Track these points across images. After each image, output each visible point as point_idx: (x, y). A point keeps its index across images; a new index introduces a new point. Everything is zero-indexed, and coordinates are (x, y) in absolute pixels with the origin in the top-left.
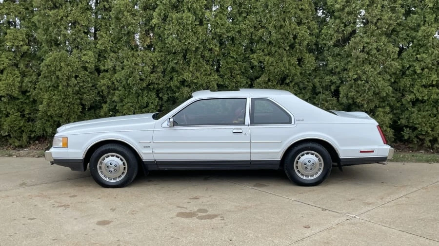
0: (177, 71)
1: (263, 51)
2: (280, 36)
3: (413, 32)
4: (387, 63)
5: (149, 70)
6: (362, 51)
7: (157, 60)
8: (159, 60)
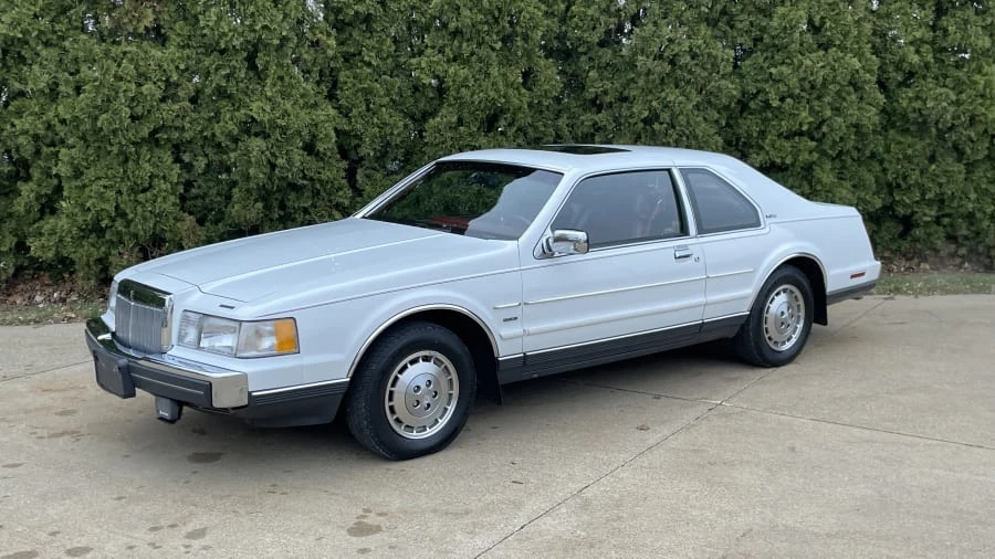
0: (230, 97)
1: (441, 51)
2: (480, 17)
3: (761, 16)
4: (713, 83)
5: (159, 94)
6: (660, 57)
7: (177, 68)
8: (182, 67)
